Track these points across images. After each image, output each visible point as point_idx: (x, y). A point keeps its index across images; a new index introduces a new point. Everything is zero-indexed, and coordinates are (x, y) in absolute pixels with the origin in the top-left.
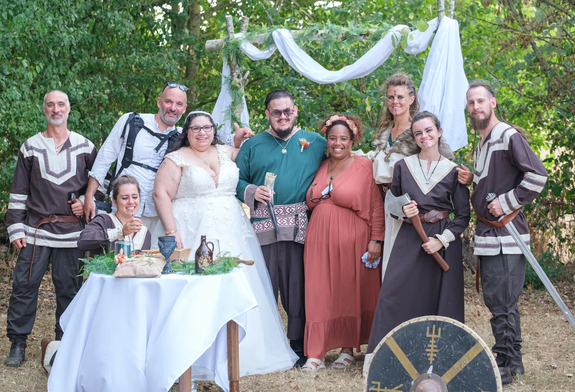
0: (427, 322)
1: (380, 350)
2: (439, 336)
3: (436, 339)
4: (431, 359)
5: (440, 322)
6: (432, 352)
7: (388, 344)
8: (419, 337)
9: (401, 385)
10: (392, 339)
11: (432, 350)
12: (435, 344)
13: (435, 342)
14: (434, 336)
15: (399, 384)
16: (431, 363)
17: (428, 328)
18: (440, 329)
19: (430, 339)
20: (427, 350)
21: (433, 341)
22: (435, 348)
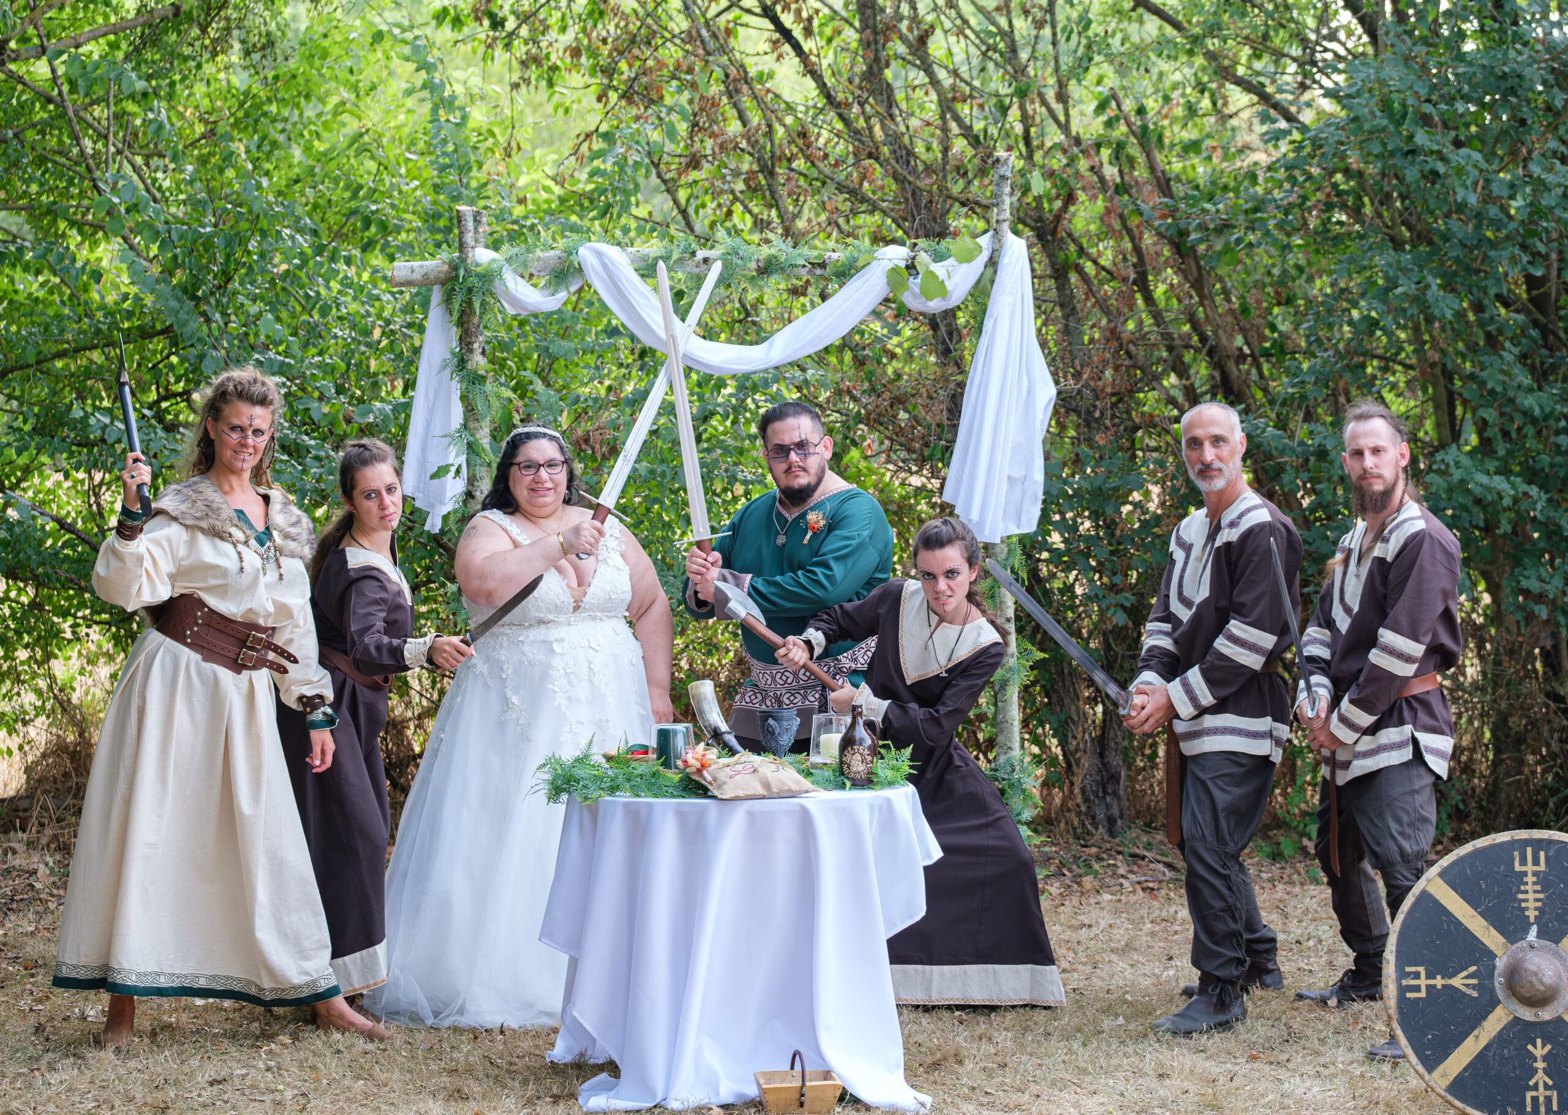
0: (1513, 843)
1: (1414, 906)
2: (1542, 867)
3: (1535, 874)
4: (1532, 914)
5: (1541, 841)
6: (1531, 899)
7: (1431, 890)
8: (1498, 873)
9: (1473, 968)
10: (1440, 881)
11: (1531, 896)
12: (1534, 883)
13: (1535, 879)
14: (1530, 869)
15: (1466, 969)
16: (1532, 920)
17: (1516, 853)
18: (1542, 854)
19: (1525, 874)
20: (1521, 896)
21: (1530, 879)
22: (1535, 892)
